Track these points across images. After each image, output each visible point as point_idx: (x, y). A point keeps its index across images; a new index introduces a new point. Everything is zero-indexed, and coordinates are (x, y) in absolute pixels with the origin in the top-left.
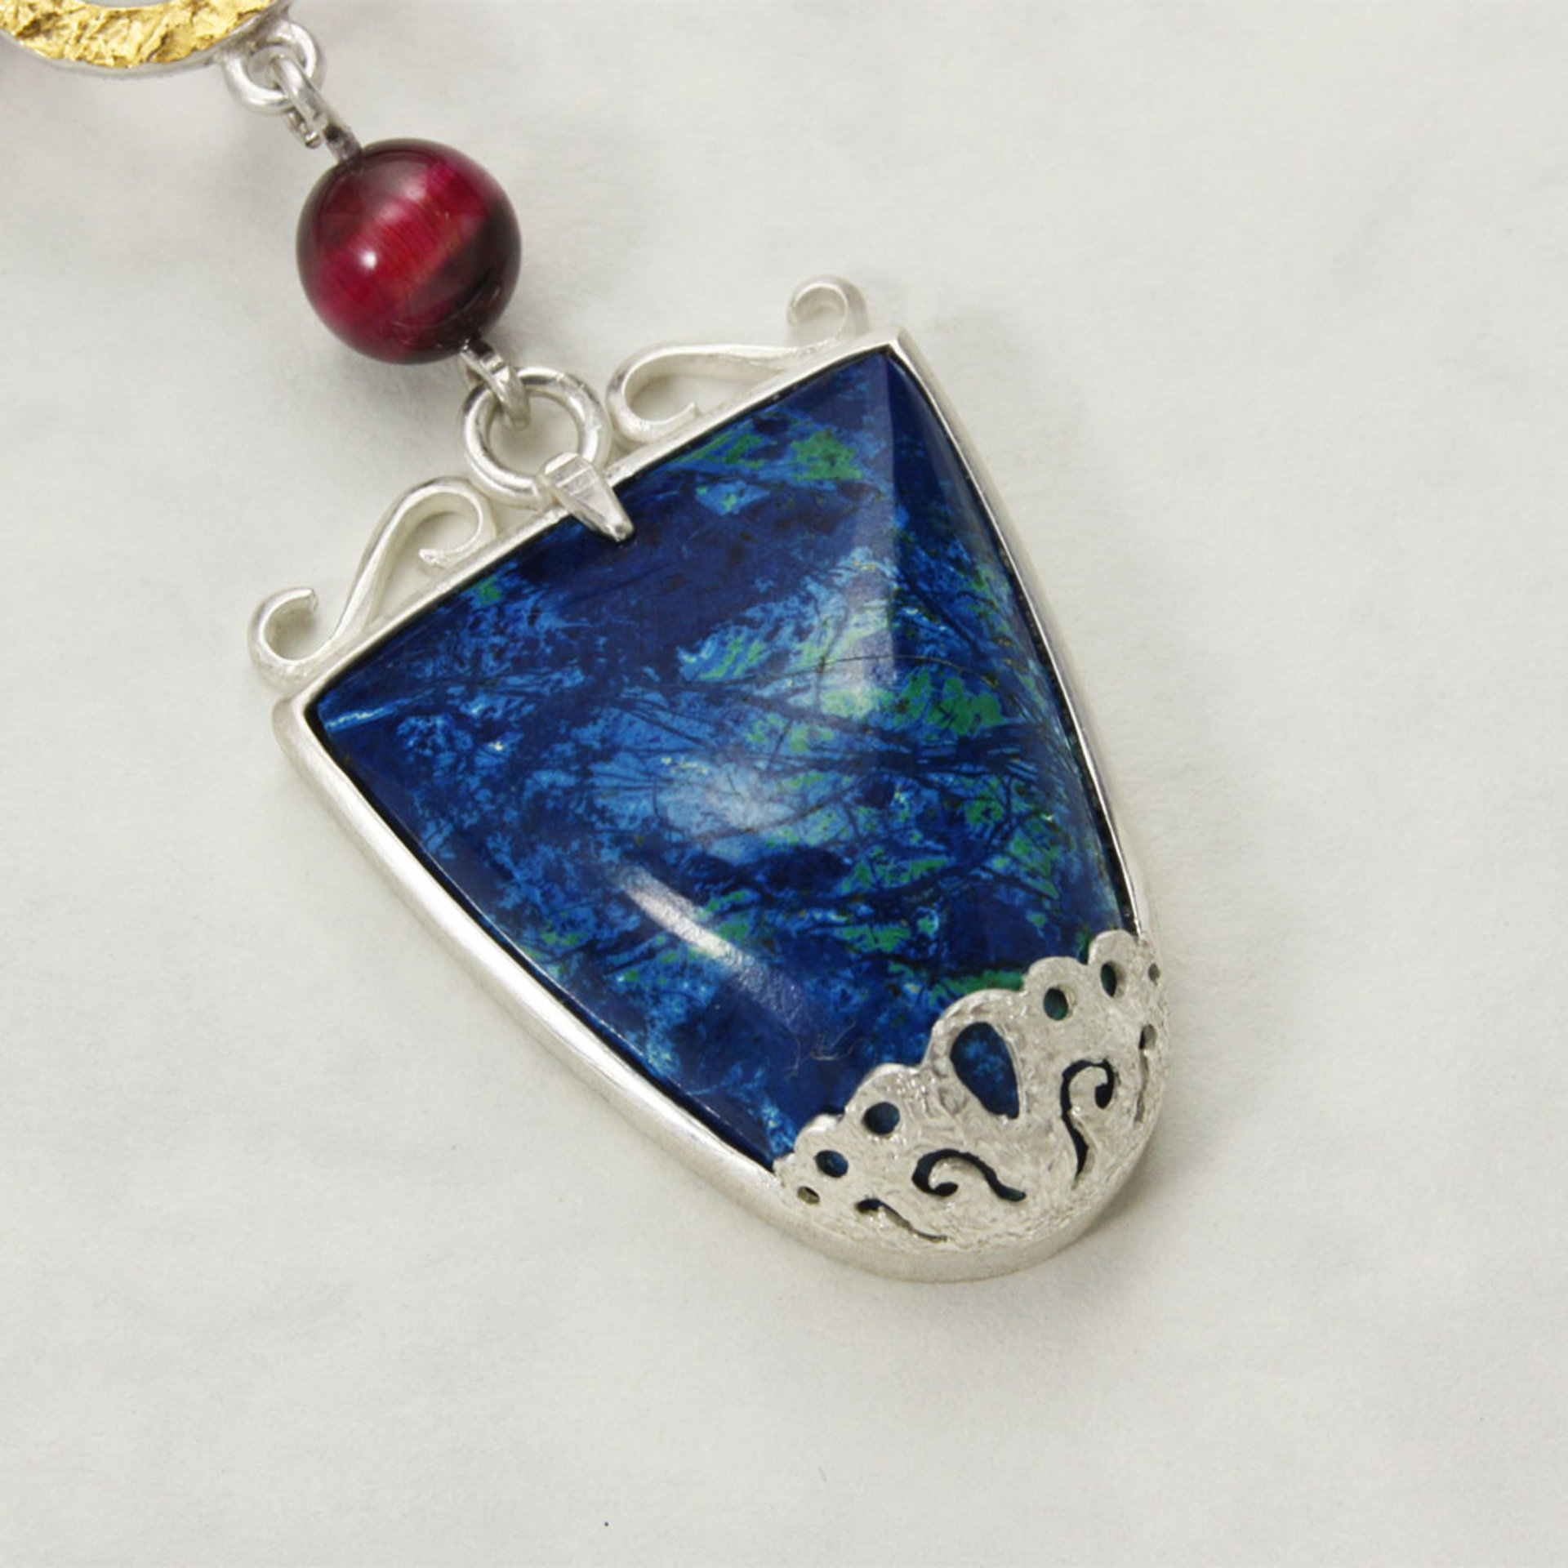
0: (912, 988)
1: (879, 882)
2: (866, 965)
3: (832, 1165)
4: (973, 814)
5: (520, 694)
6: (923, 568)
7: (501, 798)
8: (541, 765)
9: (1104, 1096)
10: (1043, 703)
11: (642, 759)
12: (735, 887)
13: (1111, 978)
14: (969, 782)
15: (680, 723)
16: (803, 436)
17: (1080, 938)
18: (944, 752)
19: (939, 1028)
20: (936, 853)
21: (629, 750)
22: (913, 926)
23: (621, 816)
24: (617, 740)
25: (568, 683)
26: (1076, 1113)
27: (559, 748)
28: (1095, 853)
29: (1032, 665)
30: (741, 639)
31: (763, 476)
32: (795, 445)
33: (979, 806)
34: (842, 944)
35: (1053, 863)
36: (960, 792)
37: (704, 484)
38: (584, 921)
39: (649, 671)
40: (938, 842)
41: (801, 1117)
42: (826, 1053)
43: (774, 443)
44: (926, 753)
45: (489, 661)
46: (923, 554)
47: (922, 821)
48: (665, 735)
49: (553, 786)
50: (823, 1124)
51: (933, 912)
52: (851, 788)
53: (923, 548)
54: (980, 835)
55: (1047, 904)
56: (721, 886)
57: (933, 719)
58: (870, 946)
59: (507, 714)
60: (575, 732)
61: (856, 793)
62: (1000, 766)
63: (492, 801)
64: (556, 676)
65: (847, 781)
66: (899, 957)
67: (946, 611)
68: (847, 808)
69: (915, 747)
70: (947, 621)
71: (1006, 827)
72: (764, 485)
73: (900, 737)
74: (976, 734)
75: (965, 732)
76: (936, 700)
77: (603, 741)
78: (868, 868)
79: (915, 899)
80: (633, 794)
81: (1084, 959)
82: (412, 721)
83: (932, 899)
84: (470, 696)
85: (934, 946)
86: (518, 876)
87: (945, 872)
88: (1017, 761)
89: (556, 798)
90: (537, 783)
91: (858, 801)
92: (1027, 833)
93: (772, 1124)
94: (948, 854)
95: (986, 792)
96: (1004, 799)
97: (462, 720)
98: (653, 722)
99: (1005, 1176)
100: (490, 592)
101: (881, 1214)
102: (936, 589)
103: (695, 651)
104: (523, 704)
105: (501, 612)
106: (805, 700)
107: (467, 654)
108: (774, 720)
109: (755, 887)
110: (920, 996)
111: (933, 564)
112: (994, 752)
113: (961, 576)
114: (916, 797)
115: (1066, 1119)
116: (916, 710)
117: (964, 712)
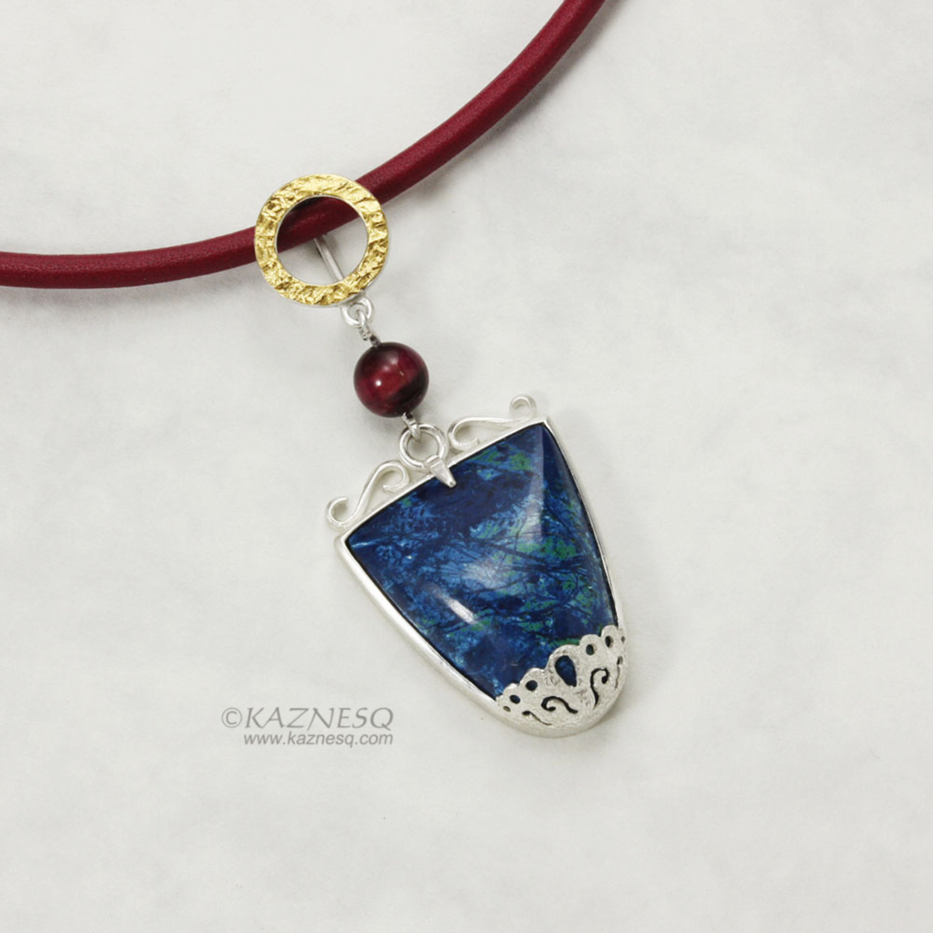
0: (543, 643)
1: (534, 608)
2: (528, 635)
3: (515, 699)
4: (565, 586)
5: (417, 540)
6: (552, 502)
7: (410, 575)
8: (424, 565)
9: (605, 680)
10: (590, 548)
11: (457, 564)
12: (486, 608)
13: (609, 641)
14: (564, 576)
15: (470, 553)
16: (514, 454)
17: (599, 628)
18: (555, 565)
19: (551, 657)
20: (553, 599)
21: (453, 561)
22: (544, 623)
23: (450, 583)
24: (449, 557)
25: (433, 537)
26: (595, 685)
27: (430, 559)
28: (606, 598)
29: (587, 534)
30: (491, 525)
31: (500, 467)
32: (511, 457)
33: (568, 583)
34: (521, 628)
35: (591, 603)
36: (561, 579)
37: (479, 469)
38: (437, 616)
39: (460, 534)
40: (553, 595)
41: (506, 684)
42: (515, 663)
43: (503, 455)
45: (407, 528)
46: (552, 497)
47: (549, 588)
48: (465, 557)
49: (427, 571)
50: (513, 686)
51: (551, 619)
52: (526, 577)
53: (553, 495)
54: (567, 593)
55: (588, 617)
56: (482, 608)
57: (553, 554)
58: (530, 629)
59: (413, 546)
60: (436, 554)
62: (574, 570)
63: (407, 576)
64: (429, 534)
65: (524, 574)
66: (539, 633)
67: (559, 517)
68: (524, 584)
69: (548, 565)
70: (560, 521)
71: (576, 591)
72: (500, 470)
73: (543, 560)
74: (567, 559)
75: (563, 558)
76: (554, 548)
77: (445, 557)
78: (530, 604)
79: (545, 614)
80: (454, 576)
81: (600, 635)
82: (381, 547)
83: (551, 614)
84: (400, 540)
85: (550, 631)
86: (415, 601)
87: (556, 606)
88: (581, 569)
89: (428, 576)
90: (423, 570)
91: (528, 581)
92: (583, 593)
93: (496, 685)
94: (557, 599)
95: (570, 579)
96: (576, 581)
97: (397, 547)
98: (461, 552)
99: (571, 706)
100: (406, 504)
101: (531, 716)
102: (556, 509)
103: (475, 528)
104: (418, 543)
105: (411, 510)
106: (512, 546)
107: (400, 524)
108: (501, 553)
109: (493, 608)
110: (546, 646)
111: (555, 501)
112: (573, 565)
113: (564, 505)
114: (547, 580)
115: (592, 687)
116: (548, 551)
117: (563, 552)
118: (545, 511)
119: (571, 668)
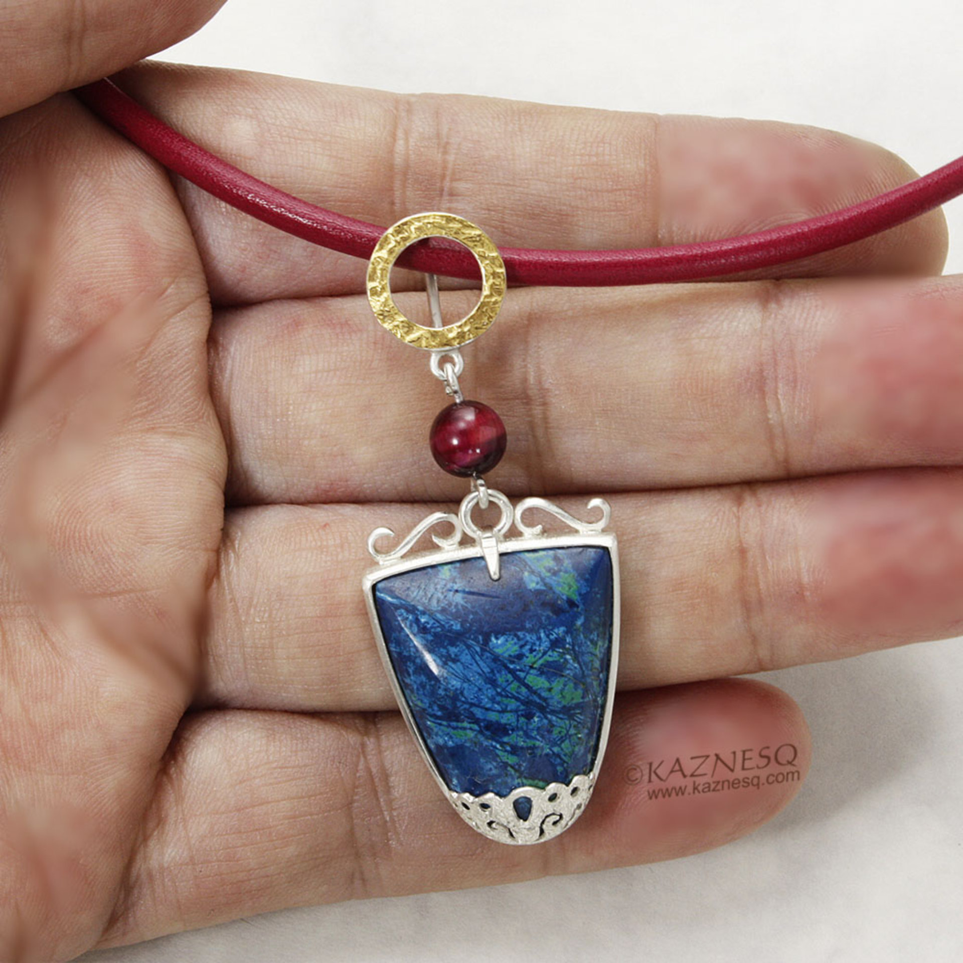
1: (517, 742)
2: (501, 764)
3: (466, 806)
4: (556, 731)
5: (439, 622)
6: (580, 642)
9: (555, 823)
10: (598, 690)
11: (464, 669)
12: (473, 723)
13: (574, 791)
14: (559, 720)
15: (480, 663)
16: (566, 571)
17: (570, 777)
18: (556, 709)
19: (514, 792)
21: (462, 663)
23: (450, 683)
24: (460, 657)
25: (454, 627)
26: (544, 826)
27: (442, 649)
30: (512, 642)
31: (547, 580)
32: (562, 573)
33: (559, 729)
34: (497, 755)
35: (574, 751)
36: (555, 723)
39: (480, 638)
40: (541, 737)
41: (464, 790)
42: (479, 781)
43: (556, 568)
44: (550, 707)
46: (582, 636)
47: (538, 729)
48: (475, 665)
50: (469, 796)
52: (522, 710)
53: (583, 634)
54: (555, 739)
55: (565, 765)
56: (469, 720)
57: (558, 697)
58: (505, 759)
59: (432, 627)
60: (449, 647)
62: (571, 717)
63: (415, 653)
64: (452, 622)
65: (522, 707)
66: (512, 766)
67: (580, 660)
68: (518, 716)
69: (548, 705)
70: (579, 663)
71: (564, 738)
72: (546, 584)
73: (545, 700)
74: (570, 704)
75: (566, 703)
76: (562, 691)
77: (456, 655)
78: (516, 737)
79: (524, 752)
80: (457, 677)
81: (567, 785)
82: (403, 611)
83: (530, 754)
84: (423, 614)
85: (524, 768)
86: (412, 678)
87: (538, 748)
88: (579, 716)
91: (522, 715)
92: (570, 741)
93: (454, 784)
94: (542, 742)
95: (563, 725)
96: (568, 728)
97: (417, 621)
98: (473, 658)
99: (514, 834)
100: (446, 573)
102: (580, 650)
103: (497, 638)
104: (438, 627)
105: (446, 584)
106: (522, 675)
107: (429, 595)
108: (510, 677)
109: (480, 727)
110: (513, 780)
111: (583, 641)
112: (572, 712)
113: (591, 646)
114: (541, 720)
115: (541, 827)
116: (554, 692)
117: (568, 697)
118: (568, 649)
119: (528, 806)
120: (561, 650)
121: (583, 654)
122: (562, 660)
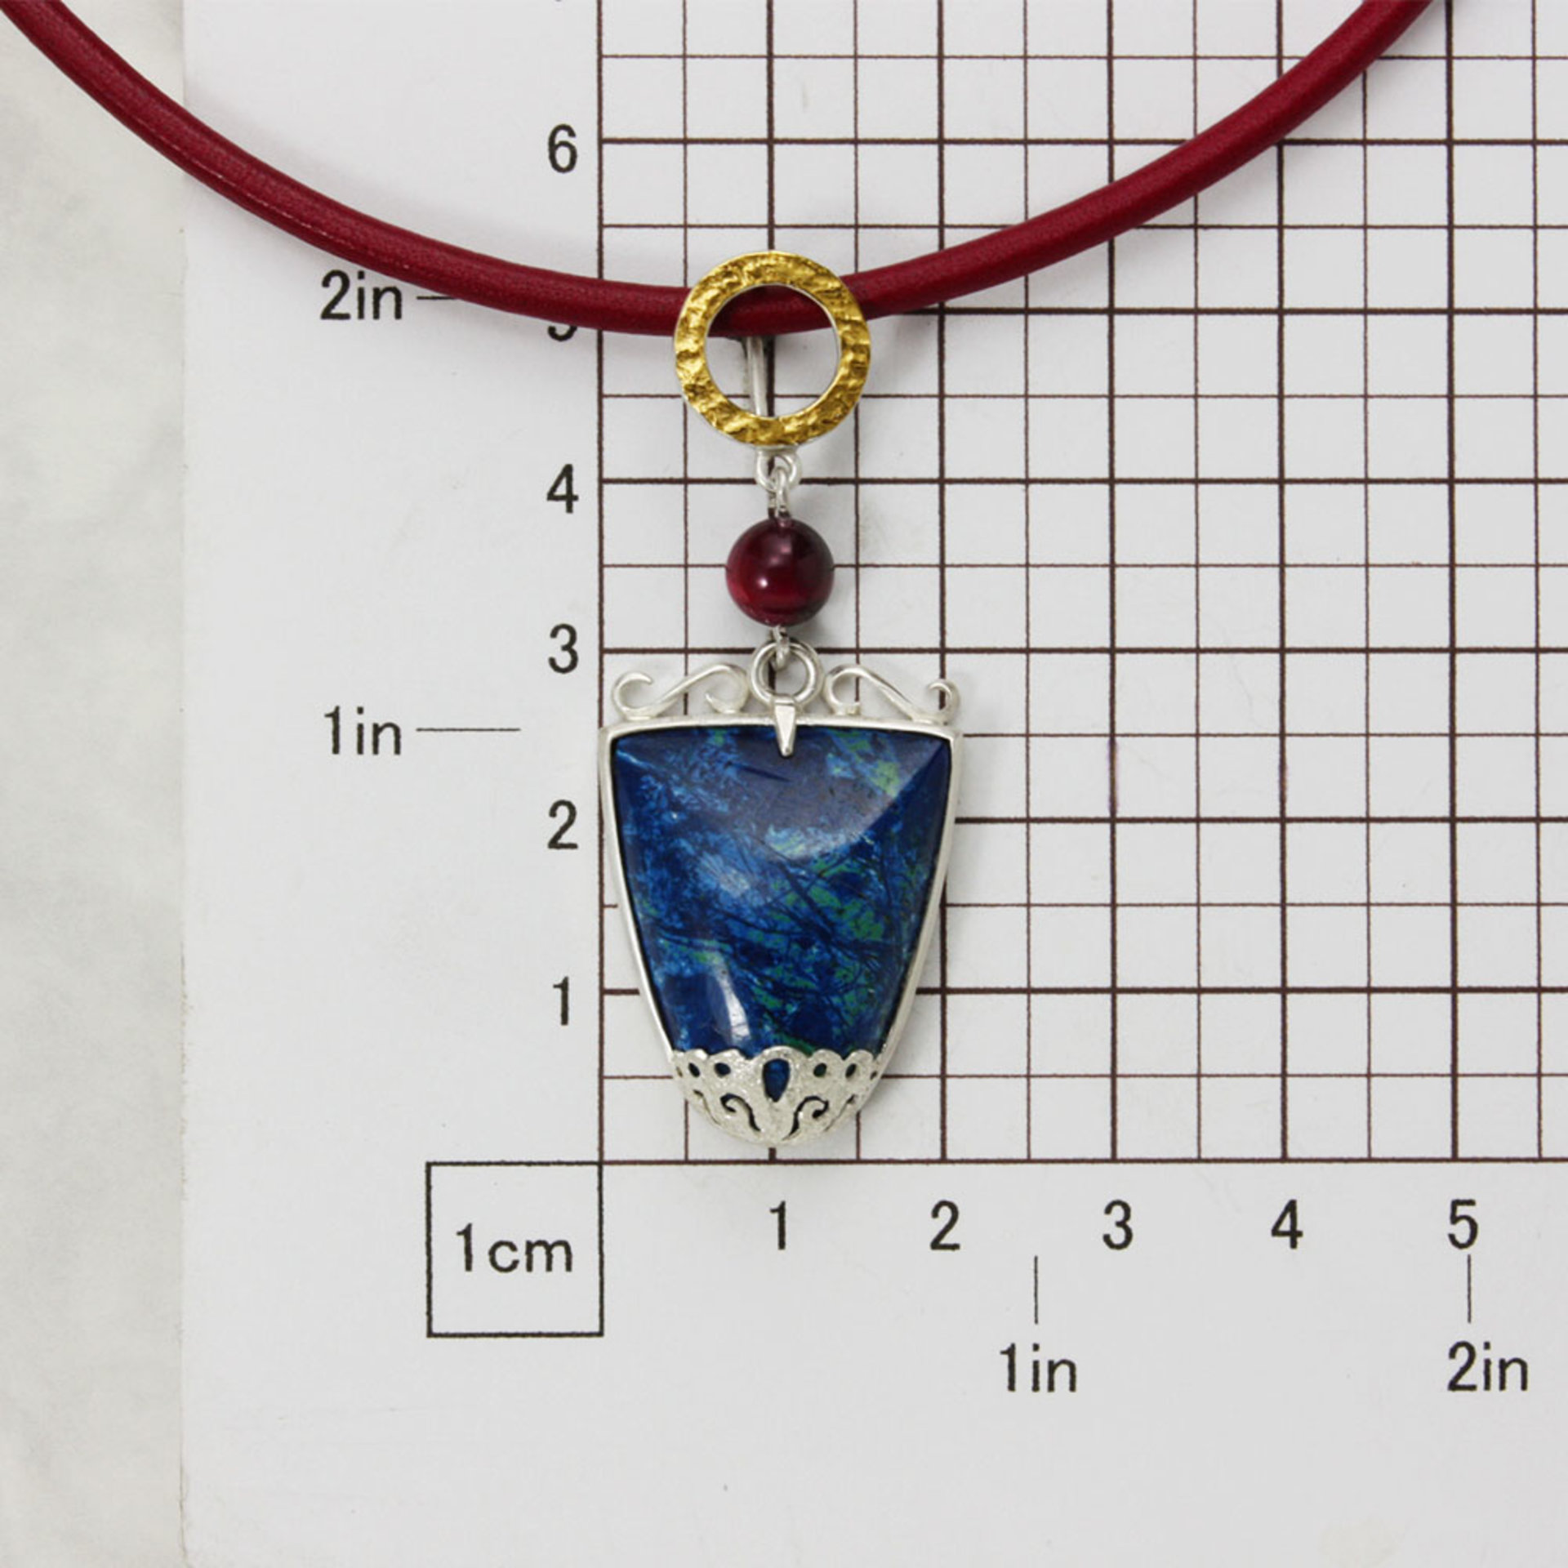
0: (767, 1028)
1: (783, 979)
2: (756, 1007)
3: (695, 1071)
4: (839, 974)
5: (699, 799)
6: (892, 855)
7: (662, 838)
8: (686, 837)
9: (817, 1114)
10: (906, 936)
11: (725, 864)
12: (726, 942)
13: (851, 1071)
14: (846, 960)
15: (750, 859)
16: (887, 760)
17: (849, 1048)
18: (845, 941)
19: (767, 1052)
20: (813, 981)
21: (723, 856)
22: (784, 1005)
23: (702, 882)
24: (722, 848)
25: (719, 808)
26: (801, 1115)
27: (697, 834)
28: (884, 1011)
29: (913, 917)
30: (798, 839)
31: (859, 767)
32: (880, 762)
33: (844, 972)
34: (752, 994)
35: (860, 1011)
36: (840, 961)
37: (832, 753)
38: (662, 910)
39: (754, 827)
40: (817, 977)
41: (695, 1046)
42: (719, 1029)
43: (872, 754)
44: (837, 937)
45: (696, 773)
46: (896, 849)
47: (817, 965)
48: (740, 860)
49: (684, 849)
50: (700, 1054)
51: (796, 1004)
52: (797, 934)
53: (898, 846)
54: (836, 984)
55: (845, 1027)
56: (721, 938)
57: (850, 925)
58: (762, 1001)
59: (688, 804)
60: (708, 832)
61: (798, 937)
62: (864, 959)
63: (658, 836)
64: (717, 801)
65: (798, 929)
66: (771, 1013)
67: (889, 882)
68: (790, 941)
69: (835, 933)
70: (886, 885)
71: (849, 987)
72: (856, 772)
73: (832, 925)
74: (865, 940)
75: (860, 937)
76: (857, 917)
77: (716, 845)
78: (782, 970)
79: (792, 994)
80: (713, 876)
81: (844, 1058)
82: (650, 778)
83: (800, 999)
84: (678, 785)
85: (786, 1018)
86: (649, 872)
87: (811, 991)
88: (874, 961)
89: (682, 855)
90: (679, 843)
91: (797, 941)
92: (857, 994)
93: (683, 1037)
94: (818, 984)
95: (851, 967)
96: (857, 974)
97: (669, 793)
98: (740, 851)
99: (757, 1121)
100: (718, 740)
101: (701, 1101)
104: (697, 804)
105: (716, 753)
106: (805, 884)
107: (691, 763)
108: (787, 885)
109: (734, 948)
110: (769, 1033)
112: (866, 952)
113: (906, 866)
114: (821, 953)
115: (796, 1115)
116: (845, 917)
117: (865, 928)
118: (874, 862)
119: (783, 1077)
120: (864, 861)
121: (894, 874)
122: (863, 875)
